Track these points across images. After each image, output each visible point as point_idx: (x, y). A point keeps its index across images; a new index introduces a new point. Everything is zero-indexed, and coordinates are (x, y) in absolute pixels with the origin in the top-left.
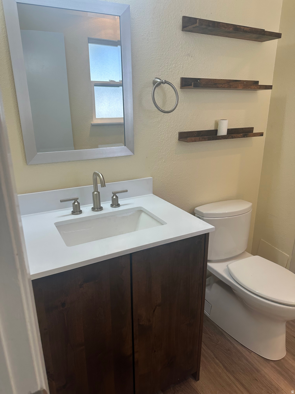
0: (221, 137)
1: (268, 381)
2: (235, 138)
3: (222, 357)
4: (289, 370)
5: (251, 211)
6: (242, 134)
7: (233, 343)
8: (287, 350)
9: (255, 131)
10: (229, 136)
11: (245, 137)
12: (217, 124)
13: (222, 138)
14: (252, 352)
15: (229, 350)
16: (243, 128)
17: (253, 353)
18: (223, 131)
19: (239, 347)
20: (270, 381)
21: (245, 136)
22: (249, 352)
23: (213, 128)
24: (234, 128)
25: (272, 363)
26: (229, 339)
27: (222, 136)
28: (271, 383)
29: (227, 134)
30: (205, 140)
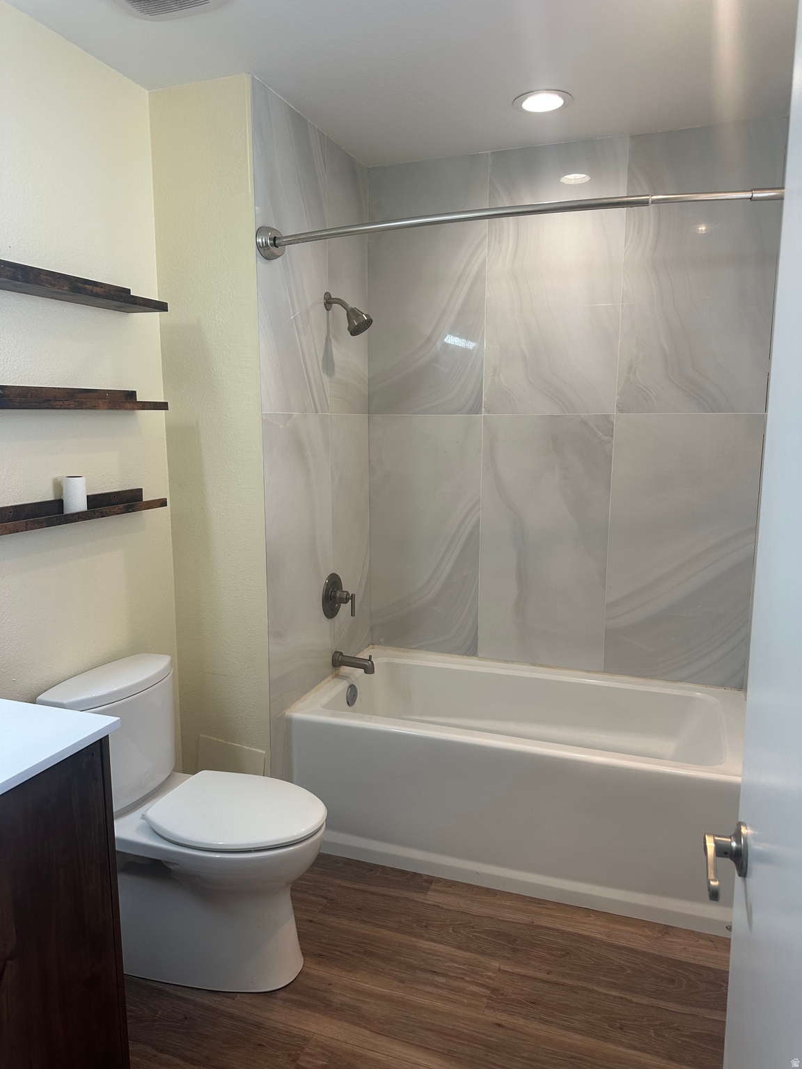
0: (77, 516)
1: (283, 1034)
2: (107, 515)
3: (174, 1043)
4: (315, 989)
5: (172, 673)
6: (121, 506)
7: (191, 997)
8: (305, 953)
9: (146, 497)
10: (94, 514)
11: (130, 512)
12: (58, 486)
13: (79, 518)
14: (236, 994)
15: (186, 1018)
16: (119, 492)
17: (239, 995)
18: (77, 503)
19: (207, 1000)
20: (287, 1032)
21: (130, 510)
22: (230, 998)
23: (50, 497)
24: (100, 493)
25: (282, 995)
26: (179, 994)
27: (77, 513)
28: (291, 1033)
29: (88, 509)
30: (40, 525)
